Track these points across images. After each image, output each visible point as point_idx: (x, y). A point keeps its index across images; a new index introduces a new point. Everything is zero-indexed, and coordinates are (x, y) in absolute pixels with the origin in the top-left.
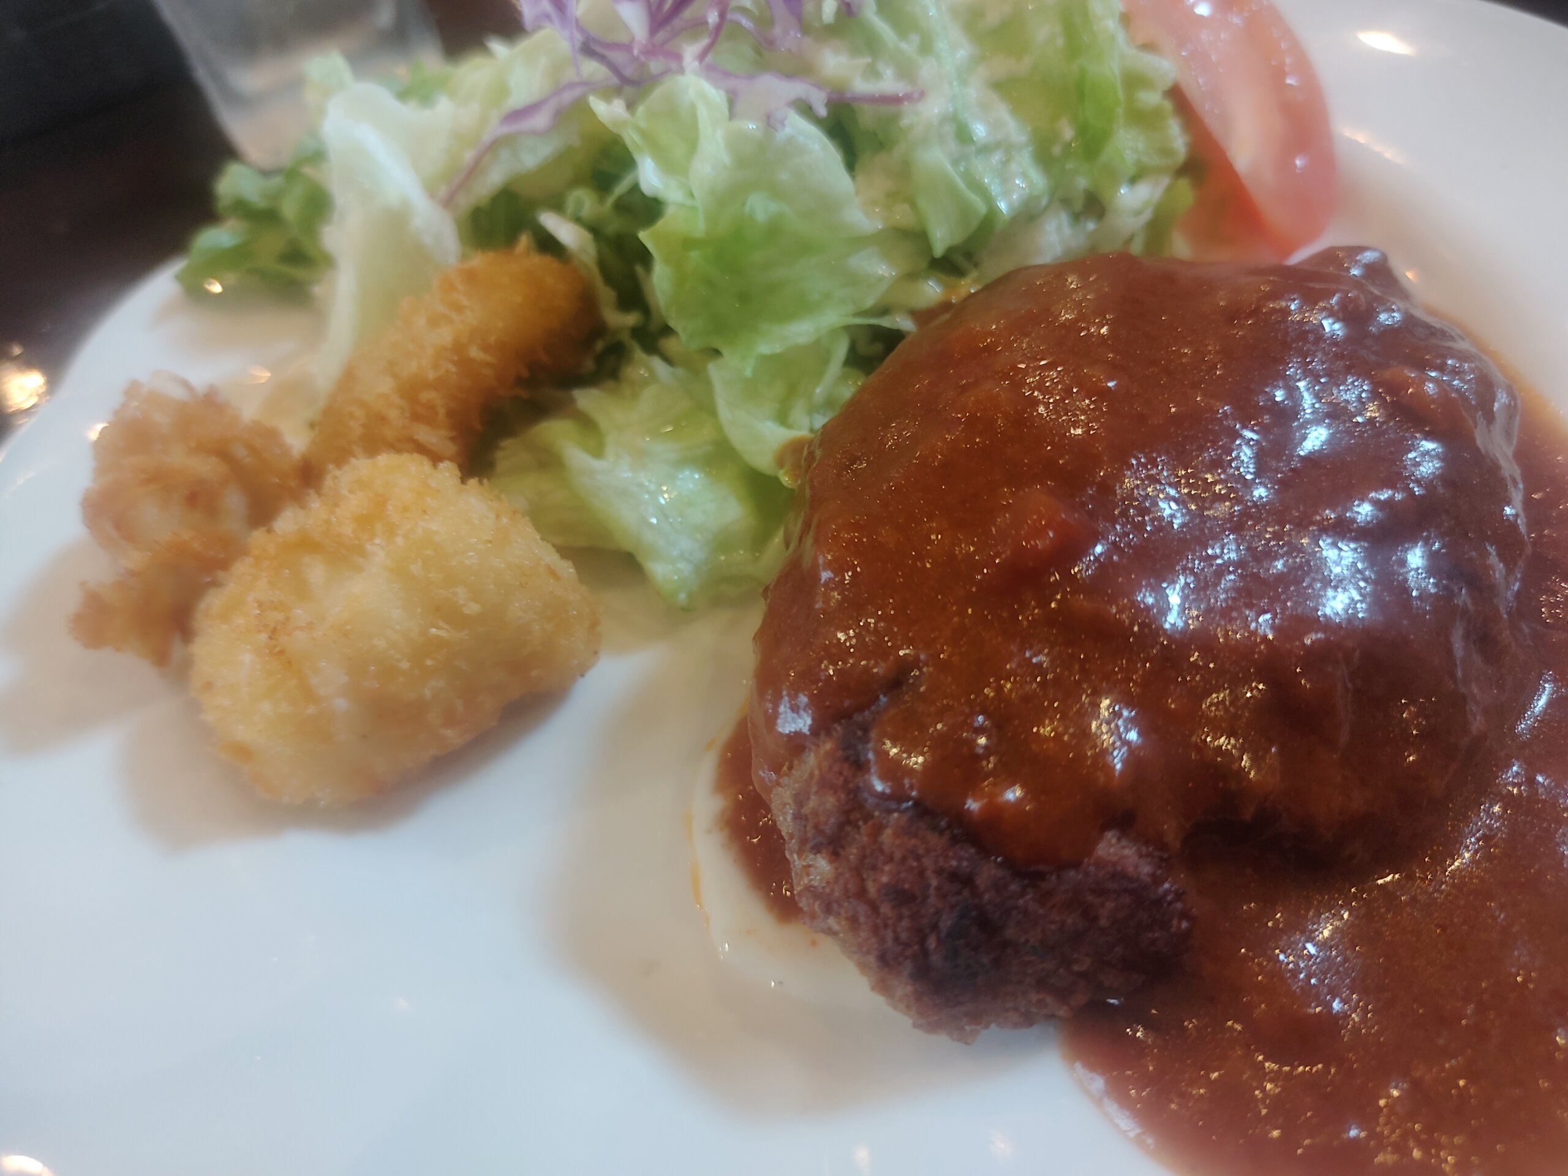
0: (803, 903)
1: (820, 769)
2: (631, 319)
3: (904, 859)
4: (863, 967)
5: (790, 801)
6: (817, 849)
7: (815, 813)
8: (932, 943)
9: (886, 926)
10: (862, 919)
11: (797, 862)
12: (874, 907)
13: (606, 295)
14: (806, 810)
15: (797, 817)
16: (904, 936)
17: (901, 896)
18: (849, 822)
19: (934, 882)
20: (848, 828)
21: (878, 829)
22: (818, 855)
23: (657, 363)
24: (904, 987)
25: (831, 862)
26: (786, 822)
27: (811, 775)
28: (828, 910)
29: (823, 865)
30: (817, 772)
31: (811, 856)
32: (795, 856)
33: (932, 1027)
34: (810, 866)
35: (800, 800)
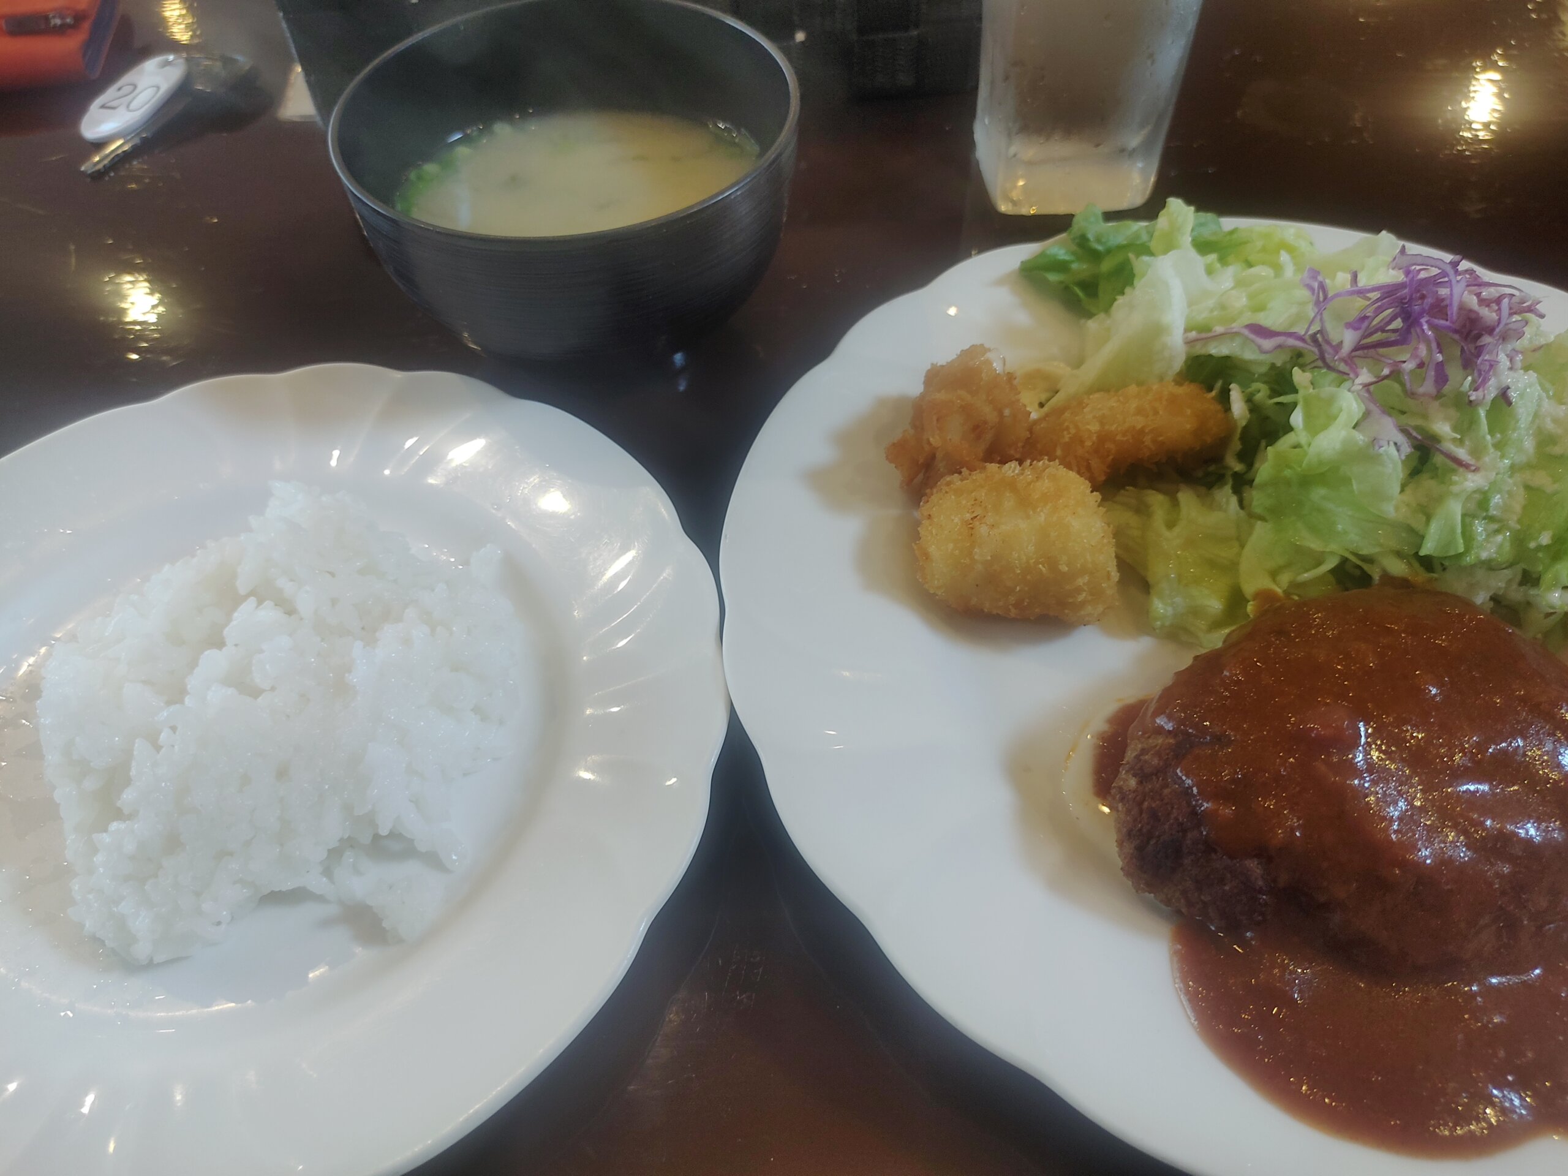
0: (1113, 791)
1: (1161, 747)
2: (1238, 467)
3: (1167, 804)
4: (1119, 831)
5: (1139, 750)
6: (1134, 775)
7: (1146, 761)
8: (1153, 842)
9: (1140, 822)
10: (1132, 813)
11: (1123, 773)
12: (1141, 812)
13: (1236, 445)
14: (1142, 758)
15: (1137, 757)
16: (1144, 830)
17: (1154, 815)
18: (1156, 775)
19: (1171, 821)
20: (1154, 777)
21: (1166, 786)
22: (1134, 778)
23: (1234, 500)
24: (1129, 848)
25: (1137, 784)
26: (1130, 755)
27: (1156, 746)
28: (1122, 799)
29: (1133, 783)
30: (1158, 747)
31: (1130, 776)
32: (1124, 772)
33: (1128, 874)
34: (1127, 780)
35: (1143, 751)
